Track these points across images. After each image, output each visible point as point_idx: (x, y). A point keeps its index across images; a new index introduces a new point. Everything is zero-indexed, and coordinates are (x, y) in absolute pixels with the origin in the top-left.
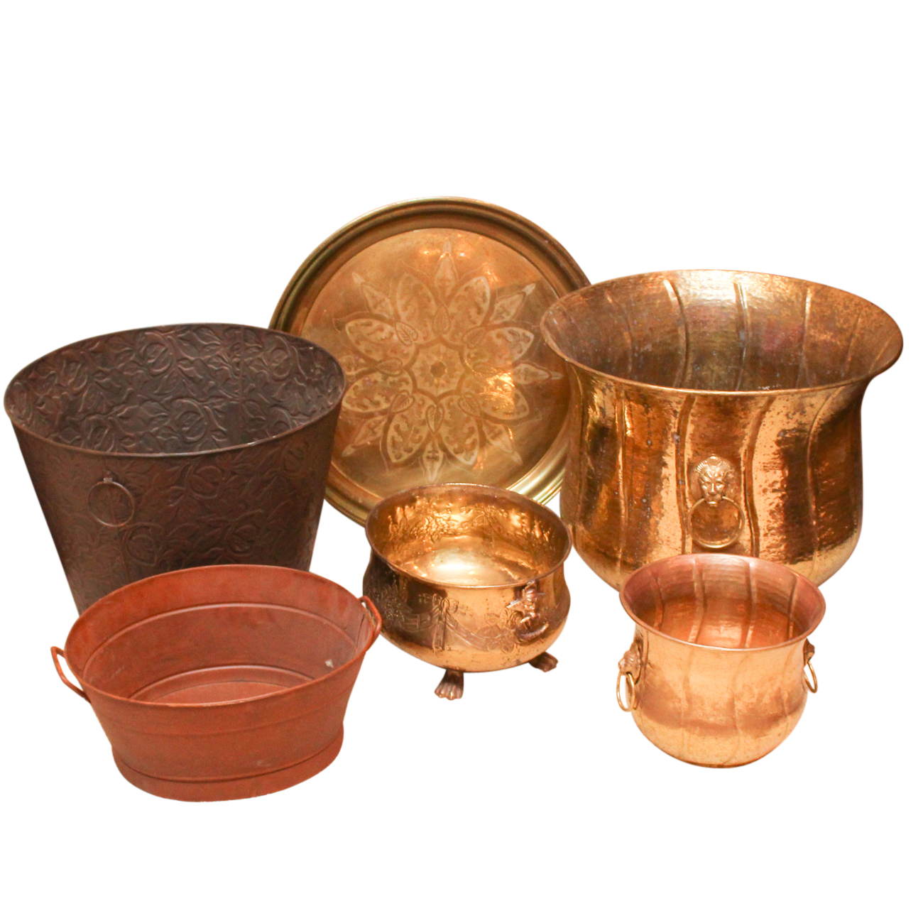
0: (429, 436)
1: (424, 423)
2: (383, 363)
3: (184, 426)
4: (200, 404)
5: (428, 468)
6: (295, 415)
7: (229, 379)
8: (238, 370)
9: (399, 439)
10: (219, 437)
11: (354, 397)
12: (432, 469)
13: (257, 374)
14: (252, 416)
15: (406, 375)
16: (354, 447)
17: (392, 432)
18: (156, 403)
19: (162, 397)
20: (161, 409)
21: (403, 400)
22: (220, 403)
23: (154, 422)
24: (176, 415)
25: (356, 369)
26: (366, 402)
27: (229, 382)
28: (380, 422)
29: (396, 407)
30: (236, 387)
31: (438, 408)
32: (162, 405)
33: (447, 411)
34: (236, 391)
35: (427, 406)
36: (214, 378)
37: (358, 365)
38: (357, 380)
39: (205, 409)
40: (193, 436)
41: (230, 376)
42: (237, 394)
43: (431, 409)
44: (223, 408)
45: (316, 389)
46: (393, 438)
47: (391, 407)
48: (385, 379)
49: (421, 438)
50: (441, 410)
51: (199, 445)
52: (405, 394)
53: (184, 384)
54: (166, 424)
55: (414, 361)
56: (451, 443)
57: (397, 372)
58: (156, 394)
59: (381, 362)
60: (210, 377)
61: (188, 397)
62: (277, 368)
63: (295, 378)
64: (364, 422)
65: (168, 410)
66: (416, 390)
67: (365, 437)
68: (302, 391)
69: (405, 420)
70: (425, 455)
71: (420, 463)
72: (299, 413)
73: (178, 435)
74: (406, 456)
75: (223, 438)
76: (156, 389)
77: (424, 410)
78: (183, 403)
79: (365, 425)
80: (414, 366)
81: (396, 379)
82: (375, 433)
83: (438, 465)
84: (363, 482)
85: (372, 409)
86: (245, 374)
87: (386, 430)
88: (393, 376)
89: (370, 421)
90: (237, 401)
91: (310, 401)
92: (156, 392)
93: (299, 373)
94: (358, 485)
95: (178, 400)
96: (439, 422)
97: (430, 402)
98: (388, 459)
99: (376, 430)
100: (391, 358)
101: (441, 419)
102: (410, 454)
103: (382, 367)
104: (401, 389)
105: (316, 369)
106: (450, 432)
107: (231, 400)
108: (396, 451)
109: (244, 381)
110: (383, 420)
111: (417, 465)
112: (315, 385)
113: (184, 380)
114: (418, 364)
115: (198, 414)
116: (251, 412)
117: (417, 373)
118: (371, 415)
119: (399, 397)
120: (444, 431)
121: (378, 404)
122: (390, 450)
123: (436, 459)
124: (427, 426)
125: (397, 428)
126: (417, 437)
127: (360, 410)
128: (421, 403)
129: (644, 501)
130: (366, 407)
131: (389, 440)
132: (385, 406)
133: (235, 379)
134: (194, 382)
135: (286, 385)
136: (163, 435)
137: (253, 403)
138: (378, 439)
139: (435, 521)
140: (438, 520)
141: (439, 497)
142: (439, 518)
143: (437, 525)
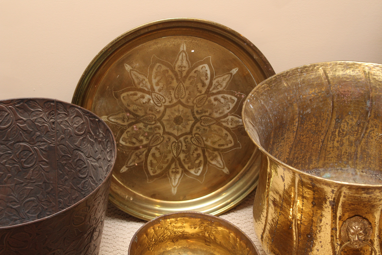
0: (173, 160)
1: (170, 152)
2: (144, 117)
3: (22, 158)
4: (31, 145)
5: (173, 178)
6: (89, 158)
7: (49, 131)
8: (54, 126)
9: (155, 162)
10: (43, 165)
11: (127, 138)
12: (175, 179)
13: (65, 130)
14: (63, 154)
15: (158, 124)
16: (127, 167)
17: (150, 158)
18: (4, 146)
19: (7, 142)
20: (7, 149)
21: (157, 139)
22: (43, 145)
23: (3, 157)
24: (17, 152)
25: (127, 121)
26: (134, 140)
27: (48, 133)
28: (143, 152)
29: (153, 143)
30: (53, 136)
31: (178, 143)
32: (7, 147)
33: (184, 144)
34: (53, 139)
35: (172, 142)
36: (39, 130)
37: (129, 119)
38: (129, 127)
39: (34, 149)
40: (28, 164)
41: (49, 130)
42: (53, 140)
43: (174, 144)
44: (45, 148)
45: (100, 145)
46: (151, 161)
47: (150, 142)
48: (146, 126)
49: (168, 160)
50: (180, 144)
51: (32, 169)
52: (158, 135)
53: (21, 134)
54: (11, 157)
55: (163, 115)
56: (187, 163)
57: (153, 122)
58: (3, 141)
59: (143, 116)
60: (36, 130)
61: (23, 142)
62: (77, 127)
63: (88, 136)
64: (134, 152)
65: (12, 150)
66: (165, 132)
67: (134, 161)
68: (92, 144)
69: (158, 151)
70: (170, 171)
71: (168, 175)
72: (91, 156)
73: (19, 164)
74: (159, 172)
75: (47, 165)
76: (3, 138)
77: (170, 144)
78: (21, 145)
79: (134, 154)
80: (163, 119)
81: (153, 126)
82: (140, 159)
83: (178, 176)
84: (133, 187)
85: (137, 144)
86: (58, 129)
87: (147, 155)
88: (151, 124)
89: (137, 151)
90: (54, 144)
91: (97, 151)
92: (3, 139)
93: (90, 133)
94: (130, 190)
95: (18, 144)
96: (179, 151)
97: (173, 139)
98: (148, 173)
99: (140, 156)
100: (149, 114)
101: (180, 149)
102: (162, 170)
103: (144, 119)
104: (155, 132)
105: (100, 133)
106: (186, 157)
107: (51, 144)
108: (153, 168)
109: (58, 133)
110: (145, 151)
111: (166, 177)
112: (100, 142)
113: (21, 132)
114: (166, 118)
115: (31, 152)
116: (62, 151)
117: (165, 123)
118: (137, 148)
119: (155, 137)
120: (182, 156)
121: (141, 141)
122: (149, 168)
123: (177, 172)
124: (172, 154)
125: (153, 155)
126: (166, 160)
127: (131, 145)
128: (168, 140)
129: (309, 236)
130: (134, 143)
131: (148, 162)
132: (145, 142)
133: (52, 131)
134: (27, 133)
135: (82, 139)
136: (9, 164)
137: (63, 146)
138: (142, 162)
139: (175, 233)
140: (176, 232)
141: (177, 220)
142: (177, 231)
143: (176, 235)
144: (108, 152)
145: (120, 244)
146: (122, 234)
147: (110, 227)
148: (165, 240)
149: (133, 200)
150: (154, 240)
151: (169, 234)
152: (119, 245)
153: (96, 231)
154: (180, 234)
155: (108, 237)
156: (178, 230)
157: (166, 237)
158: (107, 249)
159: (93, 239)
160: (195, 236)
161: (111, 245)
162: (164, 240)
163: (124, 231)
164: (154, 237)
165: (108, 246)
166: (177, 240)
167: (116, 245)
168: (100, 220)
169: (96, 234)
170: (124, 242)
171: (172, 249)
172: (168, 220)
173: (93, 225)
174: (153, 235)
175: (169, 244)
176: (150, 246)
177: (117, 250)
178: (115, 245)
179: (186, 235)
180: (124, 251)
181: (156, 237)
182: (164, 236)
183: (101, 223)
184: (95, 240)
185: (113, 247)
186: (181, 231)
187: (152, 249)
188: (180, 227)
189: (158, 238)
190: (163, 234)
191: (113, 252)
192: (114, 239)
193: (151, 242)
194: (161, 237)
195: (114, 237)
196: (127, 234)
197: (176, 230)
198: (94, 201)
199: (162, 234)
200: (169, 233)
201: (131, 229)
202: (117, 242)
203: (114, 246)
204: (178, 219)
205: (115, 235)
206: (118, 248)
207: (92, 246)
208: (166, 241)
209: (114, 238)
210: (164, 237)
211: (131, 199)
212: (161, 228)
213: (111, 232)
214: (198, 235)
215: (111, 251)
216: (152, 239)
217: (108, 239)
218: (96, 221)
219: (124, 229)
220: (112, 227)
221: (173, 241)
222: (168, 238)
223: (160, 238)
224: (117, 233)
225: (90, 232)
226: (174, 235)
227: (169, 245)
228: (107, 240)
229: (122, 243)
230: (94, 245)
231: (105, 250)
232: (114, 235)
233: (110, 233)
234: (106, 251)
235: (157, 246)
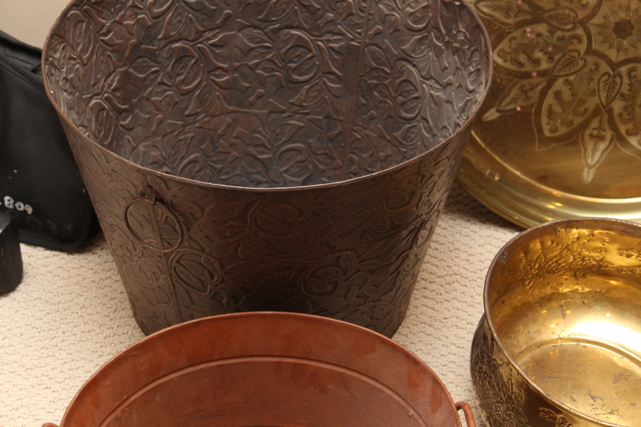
0: (597, 112)
1: (593, 93)
2: (552, 13)
3: (291, 61)
4: (313, 38)
5: (590, 148)
6: (427, 79)
7: (352, 14)
8: (364, 5)
9: (558, 109)
10: (332, 81)
11: (508, 50)
12: (594, 150)
13: (387, 15)
14: (375, 65)
15: (580, 31)
16: (498, 111)
17: (549, 100)
18: (259, 31)
19: (266, 24)
20: (265, 38)
21: (571, 62)
22: (337, 41)
23: (254, 53)
24: (283, 48)
25: (516, 16)
26: (522, 58)
27: (351, 17)
28: (537, 85)
29: (560, 70)
30: (358, 25)
31: (614, 76)
32: (266, 33)
33: (626, 80)
34: (359, 31)
35: (601, 73)
36: (333, 10)
37: (519, 11)
38: (516, 29)
39: (318, 45)
40: (301, 75)
41: (354, 11)
42: (359, 33)
43: (606, 77)
44: (341, 47)
45: (456, 57)
46: (550, 106)
47: (554, 67)
48: (552, 33)
49: (586, 110)
50: (618, 80)
51: (307, 87)
52: (575, 54)
53: (296, 11)
54: (269, 56)
55: (594, 13)
56: (625, 122)
57: (569, 26)
58: (260, 20)
59: (549, 10)
60: (327, 8)
61: (298, 28)
62: (412, 14)
63: (433, 34)
64: (517, 82)
65: (274, 41)
66: (590, 51)
67: (515, 100)
68: (439, 53)
69: (569, 87)
70: (588, 132)
71: (580, 141)
72: (432, 78)
73: (282, 71)
74: (562, 131)
75: (337, 83)
76: (260, 15)
77: (596, 77)
78: (292, 35)
79: (518, 86)
80: (593, 21)
81: (567, 34)
82: (528, 98)
83: (602, 146)
84: (504, 153)
85: (528, 68)
86: (372, 12)
87: (543, 94)
88: (563, 30)
89: (525, 82)
90: (359, 43)
91: (446, 68)
92: (260, 17)
93: (438, 29)
94: (497, 158)
95: (286, 31)
96: (613, 94)
97: (605, 67)
98: (540, 130)
99: (530, 94)
100: (564, 8)
101: (616, 91)
102: (570, 129)
103: (550, 17)
104: (570, 47)
105: (459, 31)
106: (626, 108)
107: (352, 40)
108: (552, 122)
109: (370, 20)
110: (541, 83)
111: (575, 143)
112: (456, 51)
113: (296, 7)
114: (598, 20)
115: (310, 51)
116: (374, 59)
117: (593, 31)
118: (527, 75)
119: (567, 57)
120: (617, 106)
121: (537, 62)
122: (544, 120)
123: (601, 138)
124: (597, 97)
125: (558, 95)
126: (581, 110)
127: (514, 68)
128: (593, 67)
130: (521, 65)
131: (545, 107)
132: (544, 65)
133: (360, 16)
134: (309, 11)
135: (420, 39)
136: (264, 69)
137: (377, 49)
138: (532, 106)
139: (583, 260)
140: (587, 259)
141: (593, 235)
142: (588, 256)
143: (585, 263)
144: (471, 73)
145: (462, 263)
146: (467, 245)
147: (445, 227)
148: (559, 271)
149: (499, 180)
150: (537, 265)
151: (571, 260)
152: (459, 265)
153: (425, 228)
154: (594, 263)
155: (439, 247)
156: (592, 254)
157: (563, 265)
158: (434, 269)
159: (417, 244)
160: (623, 273)
161: (442, 262)
162: (557, 269)
163: (472, 239)
164: (539, 261)
165: (437, 263)
166: (584, 276)
167: (452, 265)
168: (436, 208)
169: (424, 233)
170: (470, 261)
171: (569, 292)
172: (575, 231)
173: (422, 215)
174: (538, 257)
175: (566, 279)
176: (527, 276)
177: (454, 276)
178: (450, 265)
179: (607, 266)
180: (468, 280)
181: (543, 261)
182: (560, 262)
183: (437, 213)
184: (420, 246)
185: (447, 269)
186: (598, 258)
187: (529, 284)
188: (595, 249)
189: (547, 263)
190: (559, 258)
191: (446, 278)
192: (449, 253)
193: (531, 269)
194: (553, 263)
195: (450, 249)
196: (478, 248)
197: (587, 253)
198: (435, 166)
199: (556, 256)
200: (572, 258)
201: (486, 238)
202: (455, 259)
203: (448, 266)
204: (596, 232)
205: (453, 244)
206: (457, 272)
207: (412, 257)
208: (562, 272)
209: (451, 251)
210: (559, 264)
211: (497, 178)
212: (558, 244)
213: (445, 237)
214: (631, 271)
215: (440, 274)
216: (535, 264)
217: (437, 249)
218: (429, 208)
219: (473, 237)
220: (449, 229)
221: (575, 276)
222: (566, 267)
223: (550, 266)
224: (457, 241)
225: (413, 227)
226: (581, 264)
227: (564, 282)
228: (435, 252)
229: (465, 262)
230: (416, 255)
231: (429, 271)
232: (450, 245)
233: (444, 239)
234: (431, 273)
235: (542, 279)
